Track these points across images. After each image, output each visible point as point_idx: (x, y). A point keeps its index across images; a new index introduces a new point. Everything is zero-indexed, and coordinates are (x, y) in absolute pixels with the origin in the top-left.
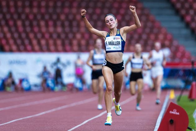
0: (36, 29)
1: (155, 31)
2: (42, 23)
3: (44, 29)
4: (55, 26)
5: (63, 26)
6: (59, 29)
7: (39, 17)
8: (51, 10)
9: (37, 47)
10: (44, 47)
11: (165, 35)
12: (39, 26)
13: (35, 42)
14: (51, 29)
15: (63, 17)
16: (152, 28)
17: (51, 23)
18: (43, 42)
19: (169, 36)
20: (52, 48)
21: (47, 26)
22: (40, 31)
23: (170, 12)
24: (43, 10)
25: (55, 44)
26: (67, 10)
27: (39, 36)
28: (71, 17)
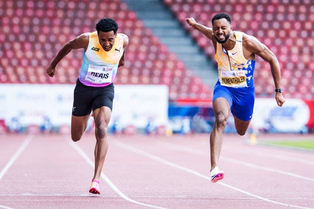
0: (10, 54)
1: (162, 57)
2: (17, 46)
3: (19, 54)
4: (33, 50)
5: (43, 50)
6: (39, 54)
7: (12, 38)
8: (26, 29)
9: (13, 78)
10: (23, 78)
11: (175, 62)
12: (12, 49)
13: (10, 70)
14: (29, 54)
15: (42, 38)
16: (157, 54)
17: (28, 46)
18: (20, 70)
19: (180, 65)
20: (33, 78)
21: (23, 49)
22: (15, 56)
23: (177, 32)
24: (16, 29)
25: (36, 74)
26: (46, 30)
27: (14, 62)
28: (52, 38)
